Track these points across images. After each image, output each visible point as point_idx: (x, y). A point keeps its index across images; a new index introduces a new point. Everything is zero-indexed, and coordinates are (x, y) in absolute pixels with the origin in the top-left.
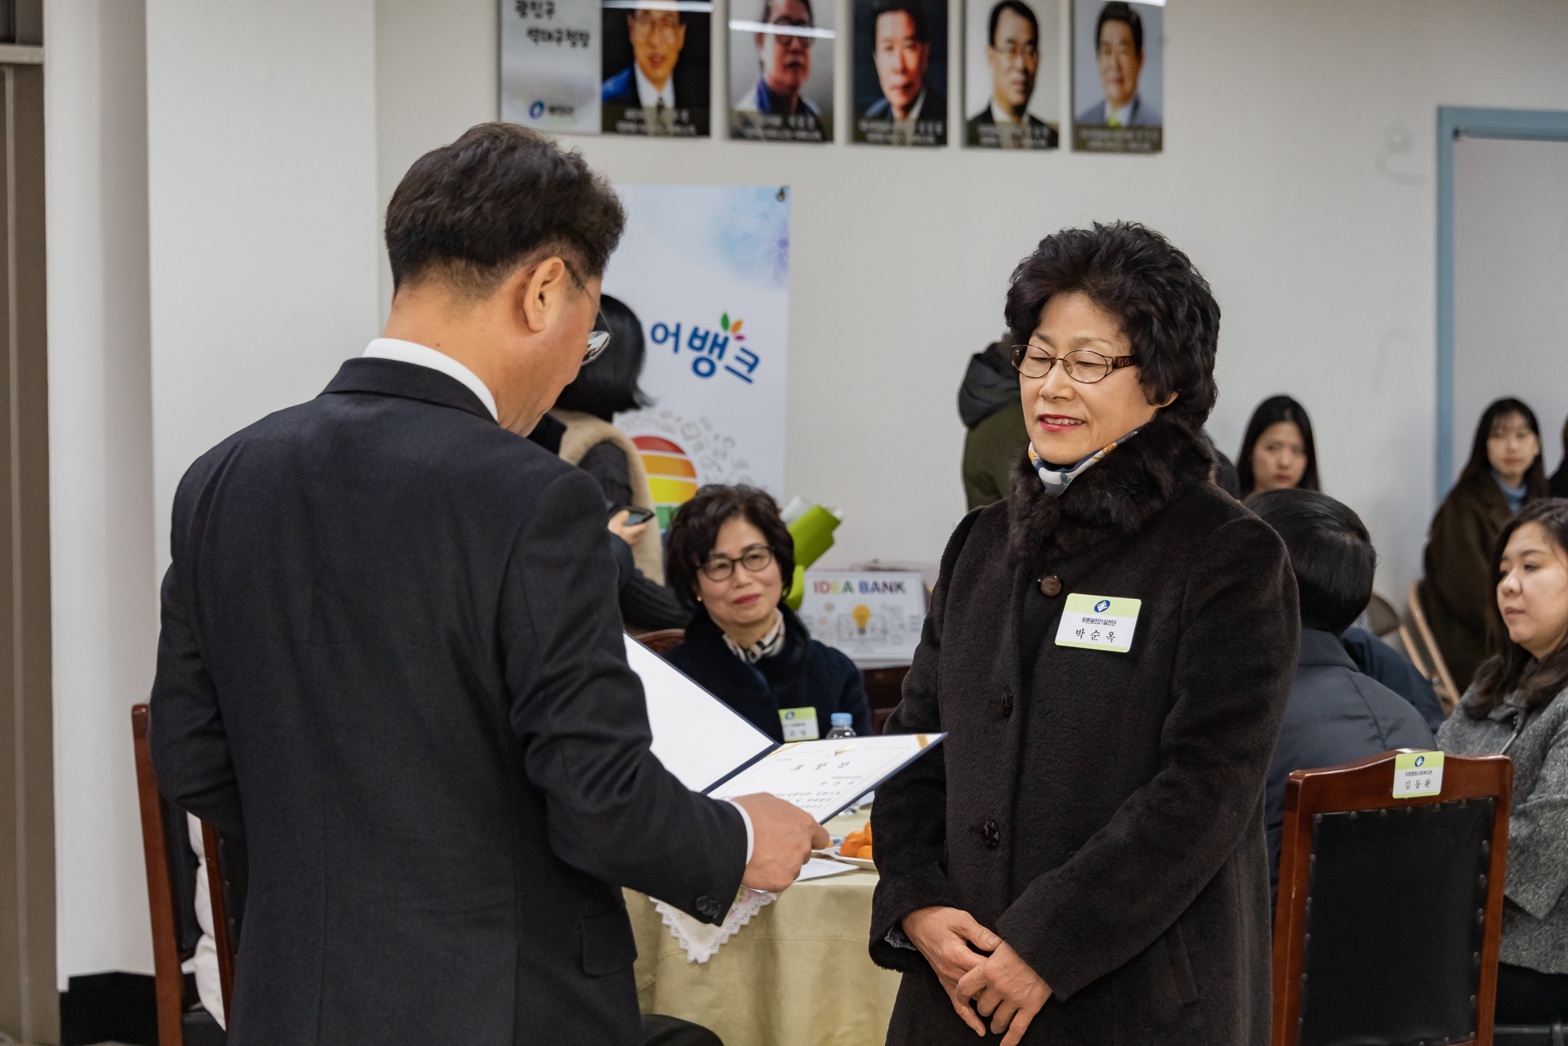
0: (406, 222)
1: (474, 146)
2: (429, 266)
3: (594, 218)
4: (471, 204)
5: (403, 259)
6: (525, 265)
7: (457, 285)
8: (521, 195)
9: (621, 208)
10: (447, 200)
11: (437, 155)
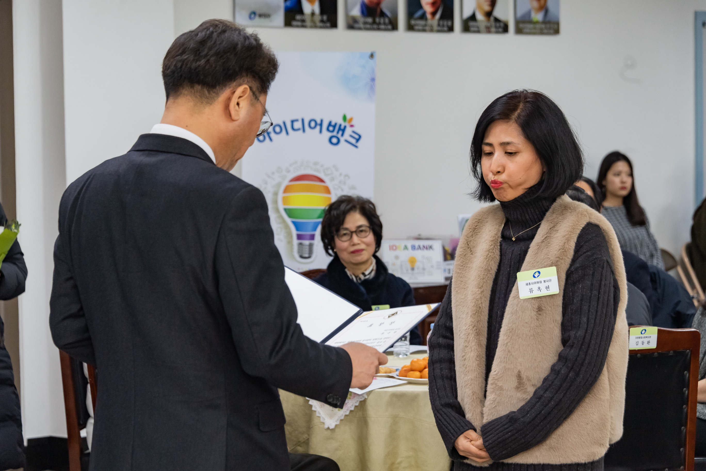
0: (172, 67)
1: (206, 30)
2: (183, 88)
3: (264, 65)
4: (204, 58)
5: (171, 85)
6: (230, 88)
7: (196, 97)
8: (228, 54)
9: (277, 61)
10: (192, 56)
11: (188, 34)
